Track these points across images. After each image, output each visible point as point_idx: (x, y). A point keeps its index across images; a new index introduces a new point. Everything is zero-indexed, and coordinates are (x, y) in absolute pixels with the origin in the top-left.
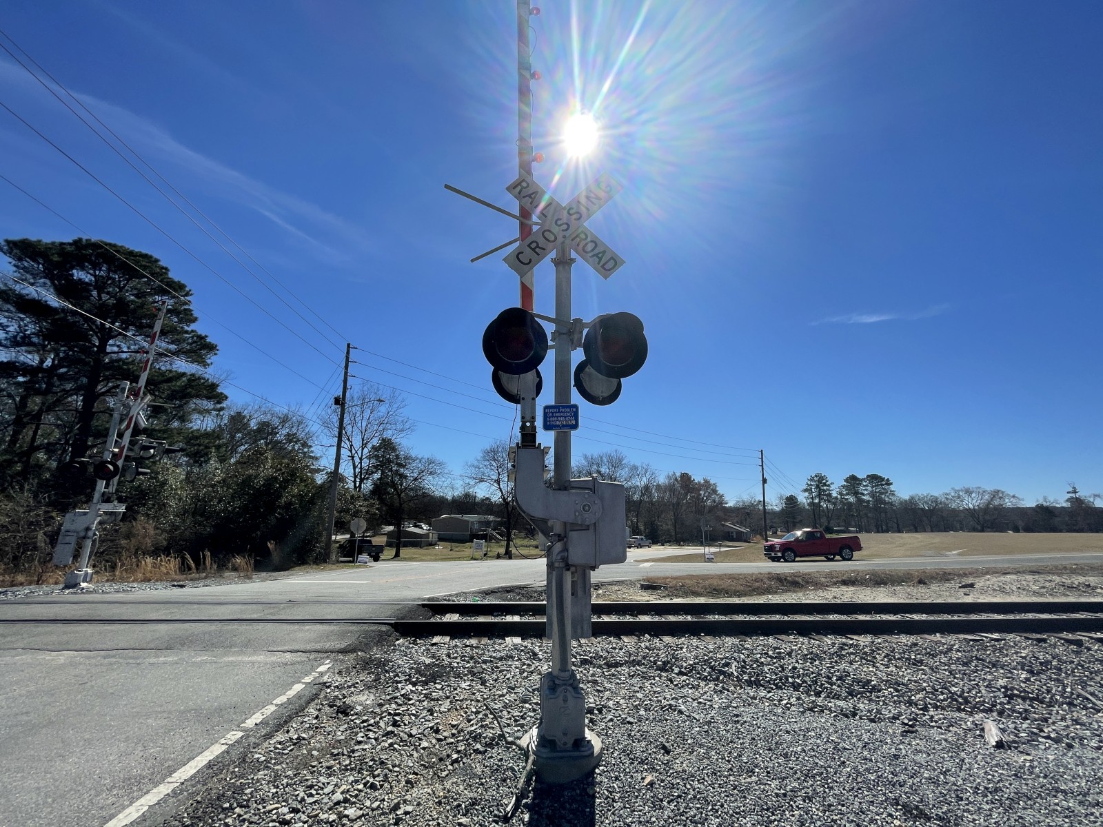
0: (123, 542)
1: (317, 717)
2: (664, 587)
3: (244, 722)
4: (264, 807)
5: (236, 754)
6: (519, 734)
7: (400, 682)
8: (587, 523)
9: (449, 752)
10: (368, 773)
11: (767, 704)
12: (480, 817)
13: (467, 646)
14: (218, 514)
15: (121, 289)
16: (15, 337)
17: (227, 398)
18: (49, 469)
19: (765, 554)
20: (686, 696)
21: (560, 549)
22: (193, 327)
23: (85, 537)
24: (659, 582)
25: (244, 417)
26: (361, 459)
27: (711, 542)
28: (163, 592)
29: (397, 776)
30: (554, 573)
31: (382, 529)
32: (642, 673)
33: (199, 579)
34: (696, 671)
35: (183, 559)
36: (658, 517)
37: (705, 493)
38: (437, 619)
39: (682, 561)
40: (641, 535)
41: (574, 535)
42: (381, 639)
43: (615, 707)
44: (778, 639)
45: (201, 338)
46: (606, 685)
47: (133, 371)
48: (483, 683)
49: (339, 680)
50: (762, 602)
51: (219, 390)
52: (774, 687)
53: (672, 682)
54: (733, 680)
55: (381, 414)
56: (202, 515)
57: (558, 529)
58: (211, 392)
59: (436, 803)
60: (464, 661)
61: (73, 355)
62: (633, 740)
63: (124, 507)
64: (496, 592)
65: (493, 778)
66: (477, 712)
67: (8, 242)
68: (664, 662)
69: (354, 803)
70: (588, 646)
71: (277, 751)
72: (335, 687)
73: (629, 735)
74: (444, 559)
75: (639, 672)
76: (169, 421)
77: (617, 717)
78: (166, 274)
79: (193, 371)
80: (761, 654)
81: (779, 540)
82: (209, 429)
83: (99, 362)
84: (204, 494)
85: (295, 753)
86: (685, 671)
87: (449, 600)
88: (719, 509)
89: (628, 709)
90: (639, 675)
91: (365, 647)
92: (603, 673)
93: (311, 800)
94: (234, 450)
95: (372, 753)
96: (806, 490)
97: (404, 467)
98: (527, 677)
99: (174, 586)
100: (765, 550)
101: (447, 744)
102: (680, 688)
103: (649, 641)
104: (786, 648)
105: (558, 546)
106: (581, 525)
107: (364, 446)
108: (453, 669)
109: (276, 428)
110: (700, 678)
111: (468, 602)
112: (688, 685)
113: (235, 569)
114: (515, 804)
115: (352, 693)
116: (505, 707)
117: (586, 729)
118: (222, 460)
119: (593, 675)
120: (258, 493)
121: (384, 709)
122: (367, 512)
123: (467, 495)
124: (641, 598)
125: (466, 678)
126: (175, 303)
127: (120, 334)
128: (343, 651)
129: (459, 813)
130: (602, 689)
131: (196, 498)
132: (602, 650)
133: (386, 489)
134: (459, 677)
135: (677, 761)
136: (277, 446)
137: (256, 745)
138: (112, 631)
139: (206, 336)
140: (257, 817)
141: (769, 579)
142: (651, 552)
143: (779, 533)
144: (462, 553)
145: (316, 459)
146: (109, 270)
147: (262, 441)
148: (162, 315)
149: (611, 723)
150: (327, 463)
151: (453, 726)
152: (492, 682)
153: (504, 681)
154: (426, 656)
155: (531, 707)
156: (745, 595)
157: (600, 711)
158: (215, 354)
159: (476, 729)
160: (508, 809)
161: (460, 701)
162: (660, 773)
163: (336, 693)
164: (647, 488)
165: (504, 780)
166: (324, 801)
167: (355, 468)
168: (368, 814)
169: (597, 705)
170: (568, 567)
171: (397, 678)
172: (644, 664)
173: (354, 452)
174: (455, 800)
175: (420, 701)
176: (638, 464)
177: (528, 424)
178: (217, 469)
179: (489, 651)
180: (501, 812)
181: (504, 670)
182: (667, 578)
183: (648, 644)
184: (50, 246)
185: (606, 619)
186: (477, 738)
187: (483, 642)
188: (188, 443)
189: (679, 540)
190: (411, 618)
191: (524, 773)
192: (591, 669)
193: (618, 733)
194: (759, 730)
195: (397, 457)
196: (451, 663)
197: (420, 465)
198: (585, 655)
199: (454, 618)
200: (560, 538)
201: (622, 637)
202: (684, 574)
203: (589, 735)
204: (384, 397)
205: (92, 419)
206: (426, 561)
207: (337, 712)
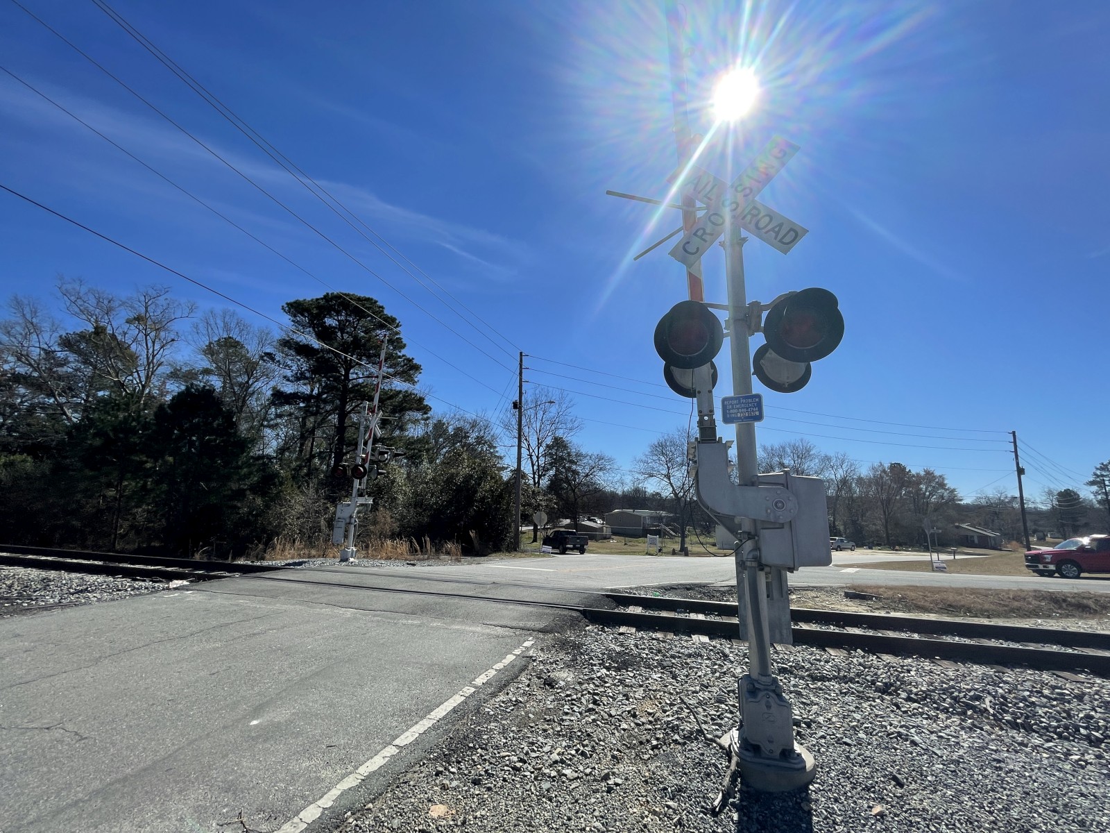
0: (372, 528)
1: (528, 686)
2: (876, 597)
3: (474, 680)
4: (499, 753)
5: (473, 703)
6: (719, 733)
7: (595, 665)
8: (781, 522)
9: (648, 737)
10: (578, 742)
11: (1045, 755)
12: (687, 805)
13: (653, 639)
14: (432, 506)
15: (355, 328)
16: (296, 374)
17: (431, 409)
18: (322, 471)
19: (1028, 566)
20: (919, 726)
21: (751, 549)
22: (403, 352)
23: (350, 523)
24: (869, 592)
25: (444, 424)
26: (538, 457)
27: (940, 548)
28: (401, 568)
29: (603, 750)
30: (746, 572)
31: (560, 521)
32: (858, 692)
33: (423, 560)
34: (931, 699)
35: (411, 542)
36: (862, 516)
37: (926, 488)
38: (621, 610)
39: (899, 569)
40: (841, 536)
41: (766, 534)
42: (573, 624)
43: (826, 724)
44: (1058, 676)
45: (410, 360)
46: (813, 698)
47: (367, 393)
48: (674, 677)
49: (542, 656)
50: (1027, 626)
51: (425, 403)
52: (1055, 737)
53: (898, 708)
54: (988, 718)
55: (552, 414)
56: (421, 507)
57: (747, 526)
58: (419, 405)
59: (643, 782)
60: (652, 653)
61: (330, 384)
62: (853, 764)
63: (372, 500)
64: (676, 589)
65: (696, 770)
66: (671, 705)
67: (287, 304)
68: (885, 684)
69: (569, 765)
70: (786, 654)
71: (502, 708)
72: (540, 661)
73: (848, 757)
74: (621, 552)
75: (853, 690)
76: (393, 431)
77: (831, 735)
78: (383, 311)
79: (406, 389)
80: (1031, 692)
81: (1050, 549)
82: (419, 436)
83: (345, 386)
84: (421, 490)
85: (515, 713)
86: (915, 698)
87: (630, 593)
88: (951, 507)
89: (843, 729)
90: (853, 693)
91: (561, 629)
92: (808, 685)
93: (533, 755)
94: (438, 453)
95: (578, 724)
96: (1092, 483)
97: (576, 464)
98: (719, 678)
99: (408, 564)
100: (1027, 560)
101: (646, 730)
102: (910, 716)
103: (863, 657)
104: (1073, 690)
105: (749, 545)
106: (774, 523)
107: (539, 445)
108: (643, 660)
109: (468, 433)
110: (937, 709)
111: (648, 596)
112: (921, 714)
113: (448, 553)
114: (721, 800)
115: (554, 669)
116: (700, 703)
117: (795, 741)
118: (431, 461)
119: (794, 686)
120: (459, 489)
121: (584, 687)
122: (547, 506)
123: (637, 490)
124: (847, 608)
125: (656, 670)
126: (390, 334)
127: (357, 364)
128: (543, 631)
129: (666, 796)
130: (808, 702)
131: (416, 494)
132: (803, 660)
133: (561, 485)
134: (649, 668)
135: (915, 797)
136: (470, 448)
137: (486, 701)
138: (375, 596)
139: (413, 359)
140: (494, 760)
141: (1036, 598)
142: (855, 556)
143: (1048, 539)
144: (636, 548)
145: (501, 458)
146: (347, 315)
147: (458, 444)
148: (385, 345)
149: (823, 741)
150: (510, 461)
151: (650, 714)
152: (683, 677)
153: (696, 678)
154: (615, 644)
155: (727, 708)
156: (998, 616)
157: (809, 726)
158: (420, 373)
159: (673, 720)
160: (716, 803)
161: (653, 691)
162: (892, 806)
163: (541, 667)
164: (844, 482)
165: (708, 775)
166: (544, 758)
167: (533, 465)
168: (582, 778)
169: (804, 718)
170: (761, 567)
171: (591, 661)
172: (858, 682)
173: (531, 451)
174: (661, 783)
175: (614, 685)
176: (831, 454)
177: (706, 418)
178: (428, 469)
179: (676, 646)
180: (708, 805)
181: (694, 667)
182: (880, 587)
183: (862, 661)
184: (311, 302)
185: (805, 627)
186: (675, 729)
187: (668, 637)
188: (406, 448)
189: (892, 544)
190: (597, 607)
191: (729, 772)
192: (792, 679)
193: (835, 752)
194: (1036, 784)
195: (569, 454)
196: (640, 654)
197: (590, 461)
198: (783, 663)
199: (637, 610)
200: (750, 536)
201: (826, 649)
202: (905, 583)
203: (797, 748)
204: (554, 398)
205: (344, 432)
206: (603, 554)
207: (545, 684)
